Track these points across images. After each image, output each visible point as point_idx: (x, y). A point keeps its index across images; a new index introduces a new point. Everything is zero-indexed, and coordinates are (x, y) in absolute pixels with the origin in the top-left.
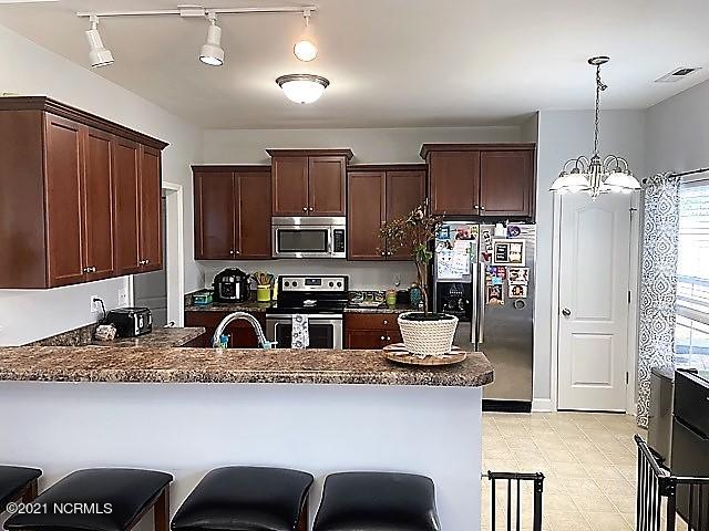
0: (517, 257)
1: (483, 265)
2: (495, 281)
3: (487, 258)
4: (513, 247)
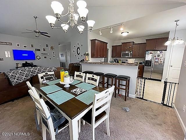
0: (162, 56)
1: (154, 58)
2: (156, 60)
3: (155, 57)
4: (161, 55)
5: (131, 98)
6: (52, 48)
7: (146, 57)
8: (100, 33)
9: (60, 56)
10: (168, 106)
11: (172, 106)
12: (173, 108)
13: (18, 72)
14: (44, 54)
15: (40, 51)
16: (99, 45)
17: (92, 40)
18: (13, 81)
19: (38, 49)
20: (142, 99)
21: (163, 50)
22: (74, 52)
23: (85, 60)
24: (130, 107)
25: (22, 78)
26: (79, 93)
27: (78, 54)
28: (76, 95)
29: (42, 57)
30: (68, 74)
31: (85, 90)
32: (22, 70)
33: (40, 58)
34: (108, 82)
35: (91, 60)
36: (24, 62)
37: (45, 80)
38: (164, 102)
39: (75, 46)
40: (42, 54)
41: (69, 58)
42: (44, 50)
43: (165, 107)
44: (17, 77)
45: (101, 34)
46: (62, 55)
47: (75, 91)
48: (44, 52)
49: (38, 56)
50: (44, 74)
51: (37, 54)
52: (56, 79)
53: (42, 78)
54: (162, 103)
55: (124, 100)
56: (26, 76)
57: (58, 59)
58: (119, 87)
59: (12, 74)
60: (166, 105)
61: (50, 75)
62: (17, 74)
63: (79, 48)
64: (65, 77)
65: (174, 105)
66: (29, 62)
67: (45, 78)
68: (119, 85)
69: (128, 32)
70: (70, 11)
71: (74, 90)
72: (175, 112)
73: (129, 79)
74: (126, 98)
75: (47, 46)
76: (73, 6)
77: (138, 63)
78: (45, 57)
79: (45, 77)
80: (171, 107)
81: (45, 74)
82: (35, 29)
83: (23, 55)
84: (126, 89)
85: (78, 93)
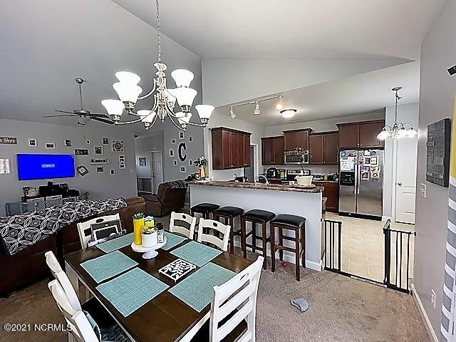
0: (375, 162)
1: (359, 166)
2: (365, 171)
3: (361, 163)
4: (373, 159)
5: (311, 271)
6: (118, 146)
7: (341, 163)
8: (232, 113)
9: (138, 162)
10: (400, 290)
11: (409, 289)
12: (411, 294)
13: (25, 218)
14: (96, 161)
15: (87, 154)
16: (230, 140)
17: (213, 130)
18: (11, 244)
19: (83, 151)
20: (339, 272)
21: (376, 148)
22: (172, 154)
23: (197, 175)
24: (309, 297)
25: (35, 234)
26: (178, 277)
27: (183, 160)
28: (171, 283)
29: (93, 169)
30: (152, 223)
31: (195, 267)
32: (36, 214)
33: (87, 172)
34: (254, 232)
35: (212, 175)
36: (44, 183)
37: (96, 239)
38: (388, 279)
39: (174, 141)
40: (93, 161)
41: (159, 167)
42: (98, 152)
43: (394, 291)
44: (23, 231)
45: (233, 116)
46: (143, 161)
47: (170, 270)
48: (98, 157)
49: (80, 167)
50: (94, 221)
51: (80, 161)
52: (123, 232)
53: (88, 232)
54: (384, 281)
55: (294, 279)
56: (45, 229)
57: (132, 171)
58: (281, 243)
59: (11, 225)
60: (394, 287)
61: (107, 223)
62: (22, 225)
63: (184, 145)
64: (145, 233)
65: (413, 286)
66: (57, 182)
67: (95, 233)
68: (281, 237)
69: (295, 111)
70: (157, 87)
71: (168, 267)
72: (416, 306)
73: (304, 224)
74: (298, 272)
75: (106, 142)
76: (164, 75)
77: (323, 176)
78: (100, 169)
79: (95, 231)
80: (407, 291)
81: (97, 221)
82: (77, 109)
83: (43, 166)
84: (296, 251)
85: (175, 277)
